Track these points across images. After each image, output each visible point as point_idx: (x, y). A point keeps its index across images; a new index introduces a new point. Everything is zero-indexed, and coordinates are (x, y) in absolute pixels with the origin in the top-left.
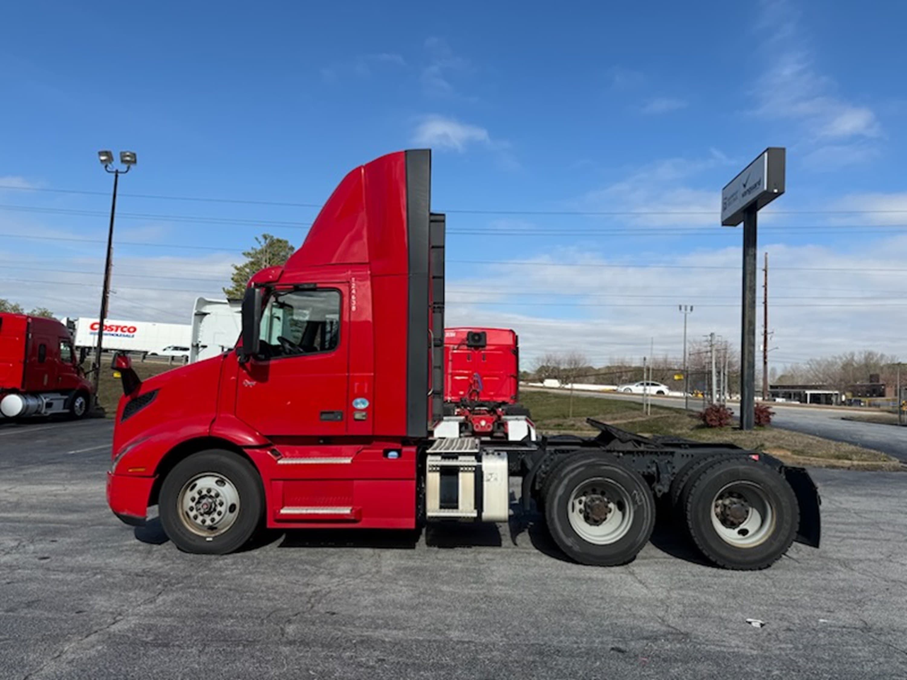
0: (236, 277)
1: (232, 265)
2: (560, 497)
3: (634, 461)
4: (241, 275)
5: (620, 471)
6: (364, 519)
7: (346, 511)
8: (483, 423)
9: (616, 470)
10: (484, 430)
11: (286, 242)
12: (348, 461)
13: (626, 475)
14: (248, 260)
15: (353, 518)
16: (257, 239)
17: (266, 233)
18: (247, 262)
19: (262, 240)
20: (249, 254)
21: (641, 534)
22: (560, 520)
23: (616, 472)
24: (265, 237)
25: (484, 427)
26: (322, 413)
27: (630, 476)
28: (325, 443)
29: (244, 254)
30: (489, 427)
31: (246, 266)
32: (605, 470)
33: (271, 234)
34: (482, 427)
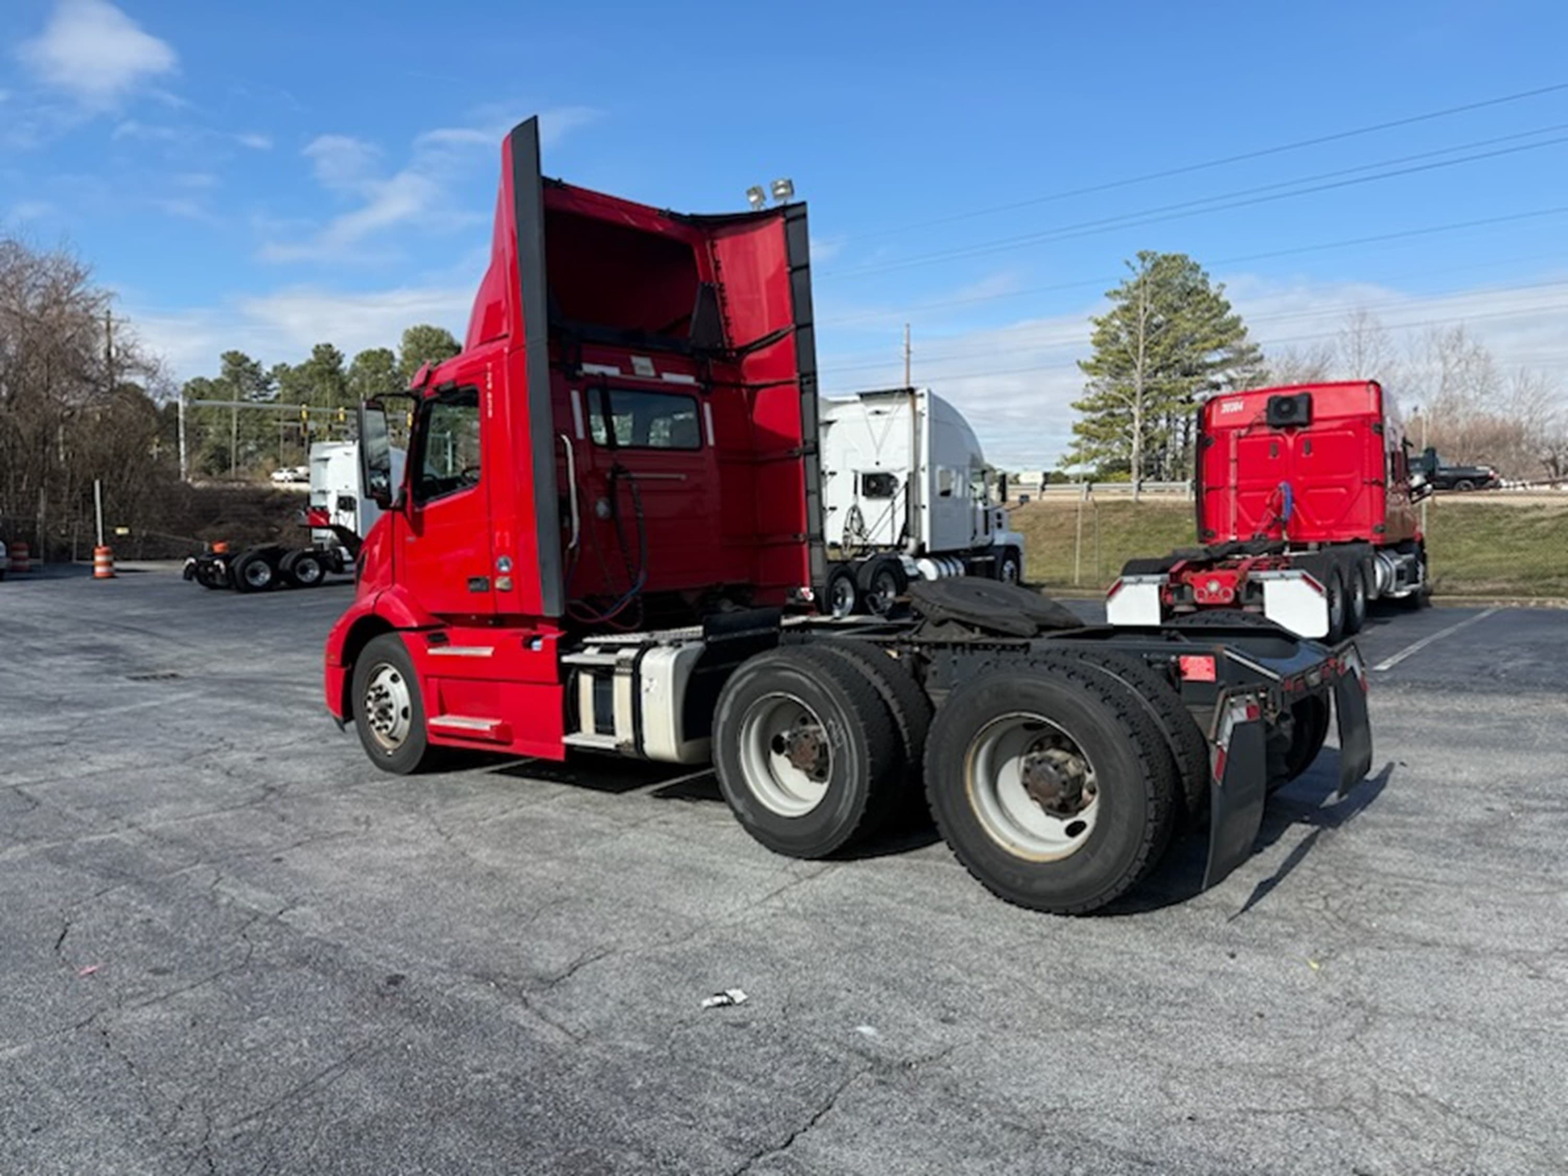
0: (1100, 337)
1: (1090, 319)
2: (725, 724)
3: (955, 662)
4: (1104, 333)
5: (807, 681)
6: (516, 741)
7: (485, 725)
8: (1214, 587)
9: (802, 678)
10: (1217, 601)
11: (1184, 258)
12: (487, 652)
13: (816, 689)
14: (1114, 305)
15: (493, 737)
16: (1128, 263)
17: (1142, 249)
18: (1115, 308)
19: (1137, 263)
20: (1117, 293)
21: (841, 806)
22: (726, 766)
23: (801, 683)
24: (1143, 258)
25: (1217, 594)
26: (471, 581)
27: (824, 692)
28: (495, 626)
29: (1107, 295)
30: (1226, 594)
31: (1113, 315)
32: (786, 678)
33: (1152, 249)
34: (1210, 594)
